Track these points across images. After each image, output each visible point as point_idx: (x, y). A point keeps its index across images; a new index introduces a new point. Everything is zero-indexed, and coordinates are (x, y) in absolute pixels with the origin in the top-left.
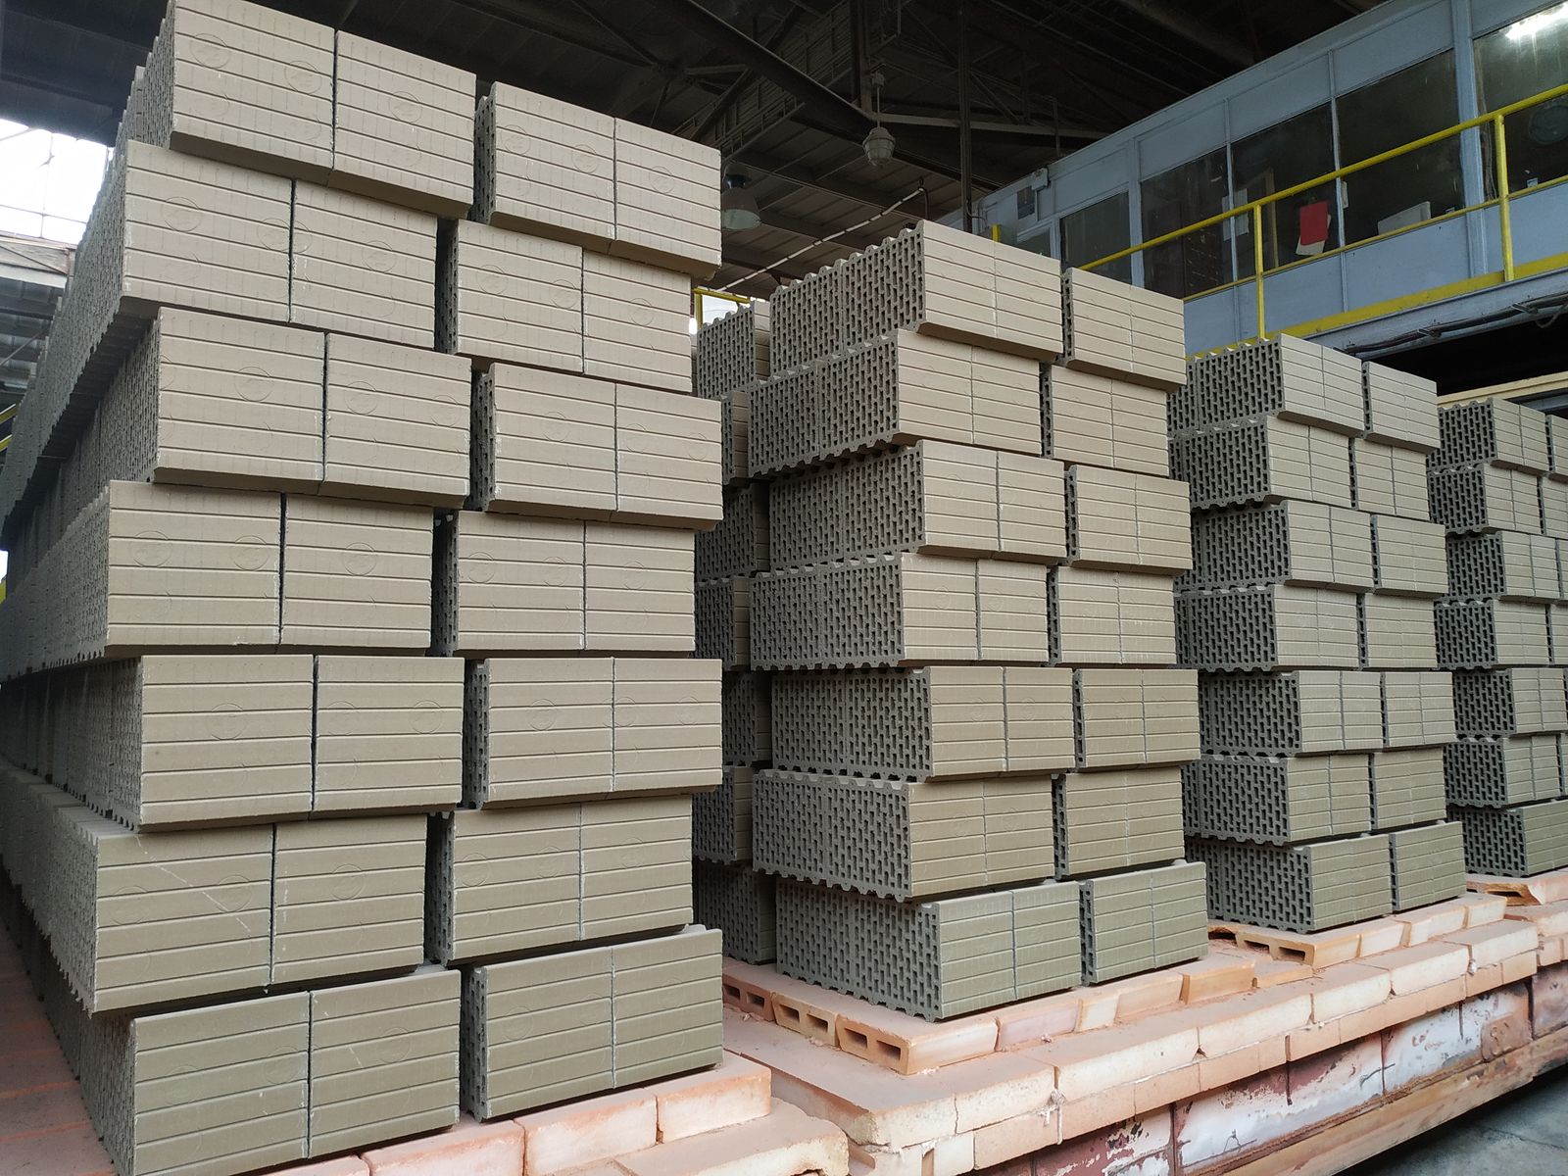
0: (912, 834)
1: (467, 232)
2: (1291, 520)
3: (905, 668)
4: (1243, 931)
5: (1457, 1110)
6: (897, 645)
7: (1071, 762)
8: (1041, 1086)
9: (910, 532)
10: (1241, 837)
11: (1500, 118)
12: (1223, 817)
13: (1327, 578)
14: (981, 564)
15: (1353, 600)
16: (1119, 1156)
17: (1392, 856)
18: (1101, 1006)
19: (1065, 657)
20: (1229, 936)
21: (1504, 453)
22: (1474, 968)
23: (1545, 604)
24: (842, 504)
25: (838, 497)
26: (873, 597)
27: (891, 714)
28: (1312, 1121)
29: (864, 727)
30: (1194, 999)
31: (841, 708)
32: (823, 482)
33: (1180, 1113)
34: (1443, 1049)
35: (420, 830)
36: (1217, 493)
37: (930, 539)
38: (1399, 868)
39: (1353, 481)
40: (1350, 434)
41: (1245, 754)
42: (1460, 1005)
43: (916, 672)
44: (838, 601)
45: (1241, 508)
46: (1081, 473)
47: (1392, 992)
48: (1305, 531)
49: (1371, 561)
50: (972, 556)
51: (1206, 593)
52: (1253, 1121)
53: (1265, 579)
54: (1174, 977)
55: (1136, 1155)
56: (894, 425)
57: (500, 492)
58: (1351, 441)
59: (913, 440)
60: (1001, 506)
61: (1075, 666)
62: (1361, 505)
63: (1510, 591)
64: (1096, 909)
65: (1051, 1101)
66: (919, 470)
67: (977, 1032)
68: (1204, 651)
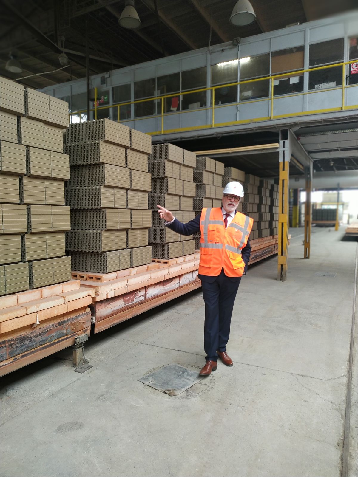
0: (102, 240)
1: (23, 119)
2: (169, 181)
3: (101, 209)
4: (157, 260)
5: (191, 290)
6: (100, 205)
7: (130, 227)
8: (125, 282)
9: (102, 182)
10: (157, 242)
11: (214, 89)
12: (154, 239)
13: (174, 193)
14: (115, 189)
15: (179, 198)
16: (137, 296)
17: (183, 246)
18: (134, 271)
19: (129, 207)
20: (154, 261)
21: (207, 169)
22: (195, 265)
23: (212, 199)
24: (86, 174)
25: (85, 173)
26: (94, 195)
27: (97, 218)
28: (167, 291)
29: (91, 220)
30: (149, 270)
31: (85, 217)
32: (81, 169)
33: (146, 289)
34: (189, 279)
35: (19, 237)
36: (155, 175)
37: (106, 184)
38: (184, 248)
39: (180, 174)
40: (180, 164)
41: (158, 227)
42: (193, 271)
43: (103, 210)
44: (85, 195)
45: (160, 178)
46: (133, 171)
47: (181, 269)
48: (171, 183)
49: (182, 190)
50: (113, 187)
51: (153, 195)
52: (158, 290)
53: (164, 193)
54: (146, 266)
55: (139, 296)
56: (99, 160)
57: (32, 173)
58: (180, 165)
59: (103, 163)
60: (119, 178)
61: (131, 209)
62: (181, 179)
63: (206, 196)
64: (133, 254)
65: (127, 285)
66: (104, 170)
67: (114, 275)
68: (152, 207)
